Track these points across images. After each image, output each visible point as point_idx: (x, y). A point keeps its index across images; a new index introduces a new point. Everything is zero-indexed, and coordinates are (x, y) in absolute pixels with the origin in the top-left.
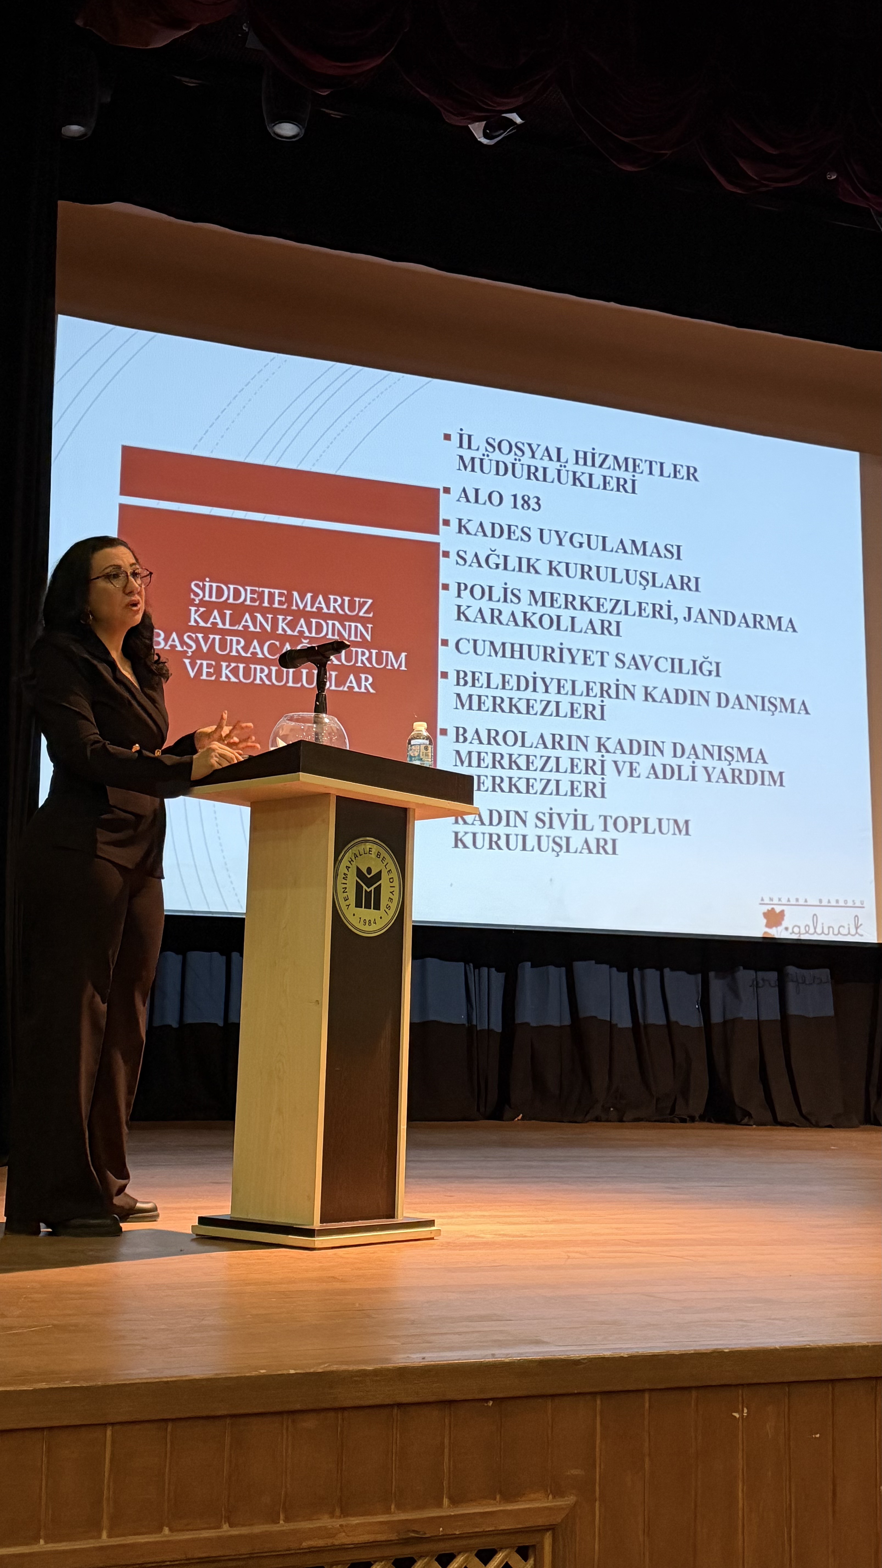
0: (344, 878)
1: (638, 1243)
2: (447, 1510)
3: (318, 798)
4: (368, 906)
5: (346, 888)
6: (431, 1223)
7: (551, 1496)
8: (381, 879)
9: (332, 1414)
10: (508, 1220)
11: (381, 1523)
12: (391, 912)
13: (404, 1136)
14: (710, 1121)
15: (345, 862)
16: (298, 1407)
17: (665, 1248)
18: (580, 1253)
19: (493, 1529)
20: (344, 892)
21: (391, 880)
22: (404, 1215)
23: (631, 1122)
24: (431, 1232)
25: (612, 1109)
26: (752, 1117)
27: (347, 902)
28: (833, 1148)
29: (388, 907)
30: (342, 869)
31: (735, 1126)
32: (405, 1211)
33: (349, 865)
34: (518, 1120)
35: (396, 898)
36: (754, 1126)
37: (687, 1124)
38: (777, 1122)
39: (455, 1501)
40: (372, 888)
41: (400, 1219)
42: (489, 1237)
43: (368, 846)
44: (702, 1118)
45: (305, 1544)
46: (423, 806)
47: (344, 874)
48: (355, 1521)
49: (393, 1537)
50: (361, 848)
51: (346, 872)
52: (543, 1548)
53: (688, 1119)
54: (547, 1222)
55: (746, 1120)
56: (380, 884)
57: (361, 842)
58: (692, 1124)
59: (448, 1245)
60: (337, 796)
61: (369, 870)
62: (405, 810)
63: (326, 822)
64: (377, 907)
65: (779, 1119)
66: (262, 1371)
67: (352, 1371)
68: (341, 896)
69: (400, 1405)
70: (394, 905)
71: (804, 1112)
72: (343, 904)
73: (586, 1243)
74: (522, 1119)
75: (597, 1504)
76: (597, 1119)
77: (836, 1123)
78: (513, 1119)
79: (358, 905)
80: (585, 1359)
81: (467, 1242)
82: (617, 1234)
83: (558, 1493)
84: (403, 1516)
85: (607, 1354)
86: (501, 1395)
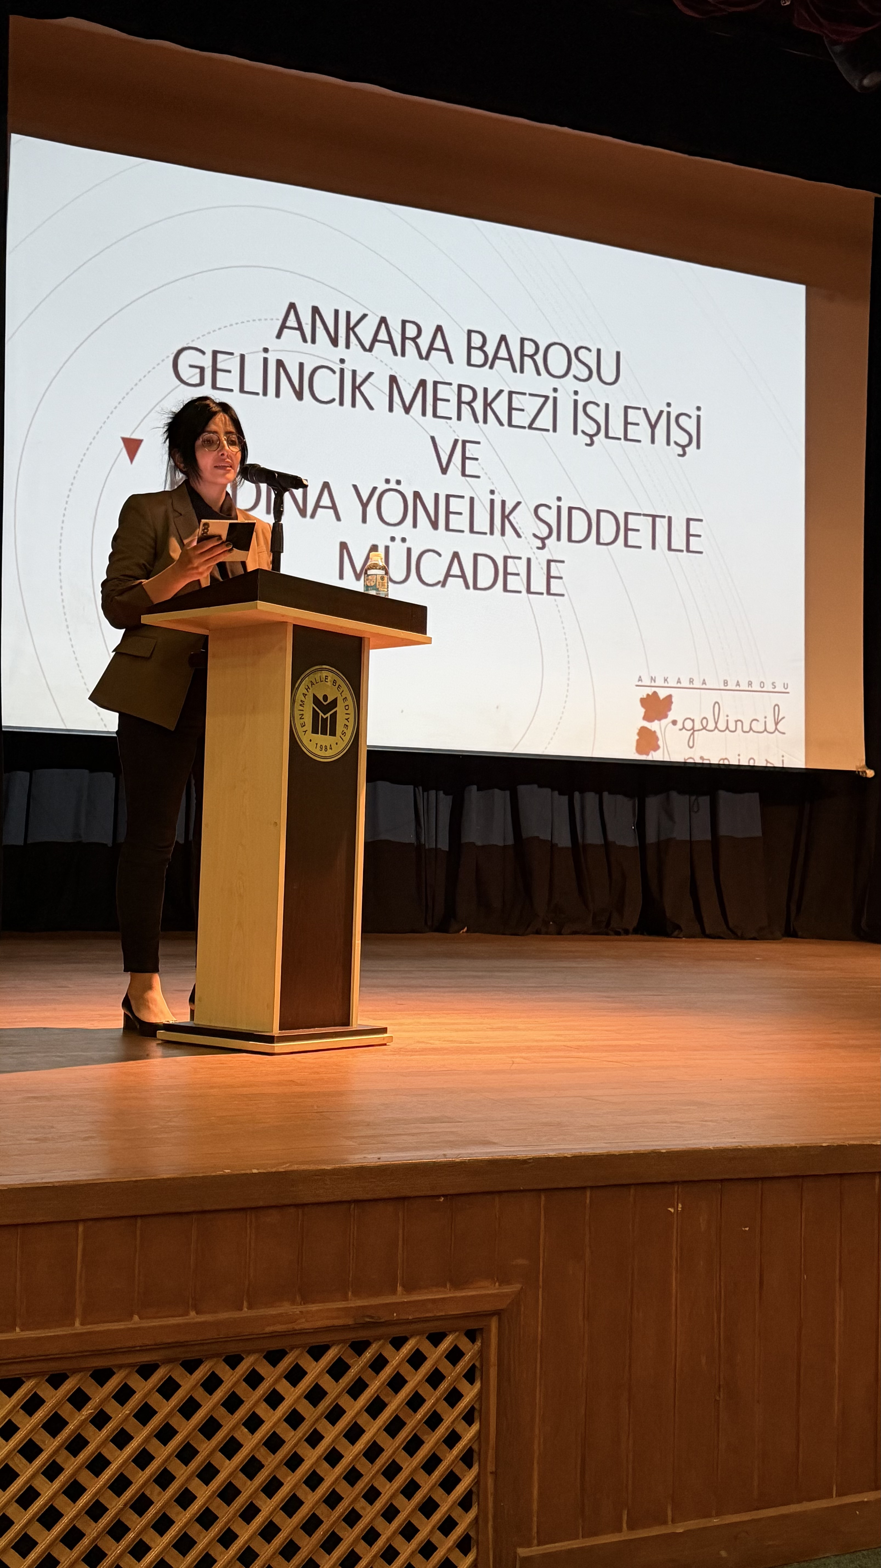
0: (301, 705)
1: (578, 1048)
2: (400, 1297)
3: (276, 626)
4: (324, 732)
5: (303, 715)
6: (384, 1030)
7: (497, 1284)
8: (336, 706)
9: (292, 1210)
10: (456, 1027)
11: (338, 1309)
12: (347, 738)
13: (358, 949)
14: (642, 934)
15: (302, 690)
16: (261, 1204)
17: (604, 1054)
18: (524, 1058)
19: (443, 1314)
20: (300, 719)
21: (347, 708)
22: (359, 1023)
23: (569, 934)
24: (384, 1038)
25: (551, 923)
26: (682, 931)
27: (304, 729)
28: (757, 959)
29: (344, 733)
30: (299, 696)
31: (666, 939)
32: (359, 1020)
33: (306, 692)
34: (463, 932)
35: (351, 724)
36: (684, 939)
37: (622, 937)
38: (705, 935)
39: (408, 1289)
40: (328, 715)
41: (354, 1026)
42: (437, 1044)
43: (324, 674)
44: (636, 931)
45: (269, 1329)
46: (373, 634)
47: (301, 701)
48: (314, 1307)
49: (350, 1322)
50: (317, 676)
51: (303, 699)
52: (489, 1331)
53: (622, 932)
54: (493, 1029)
55: (676, 933)
56: (336, 711)
57: (317, 670)
58: (627, 937)
59: (398, 1051)
60: (294, 625)
61: (325, 697)
62: (360, 639)
63: (283, 649)
64: (333, 733)
65: (707, 932)
66: (227, 1171)
67: (312, 1171)
68: (298, 722)
69: (357, 1202)
70: (349, 732)
71: (731, 925)
72: (300, 730)
73: (528, 1049)
74: (467, 932)
75: (541, 1290)
76: (538, 932)
77: (761, 935)
78: (458, 931)
79: (315, 731)
80: (530, 1159)
81: (418, 1048)
82: (557, 1041)
83: (504, 1281)
84: (359, 1303)
85: (552, 1154)
86: (451, 1192)
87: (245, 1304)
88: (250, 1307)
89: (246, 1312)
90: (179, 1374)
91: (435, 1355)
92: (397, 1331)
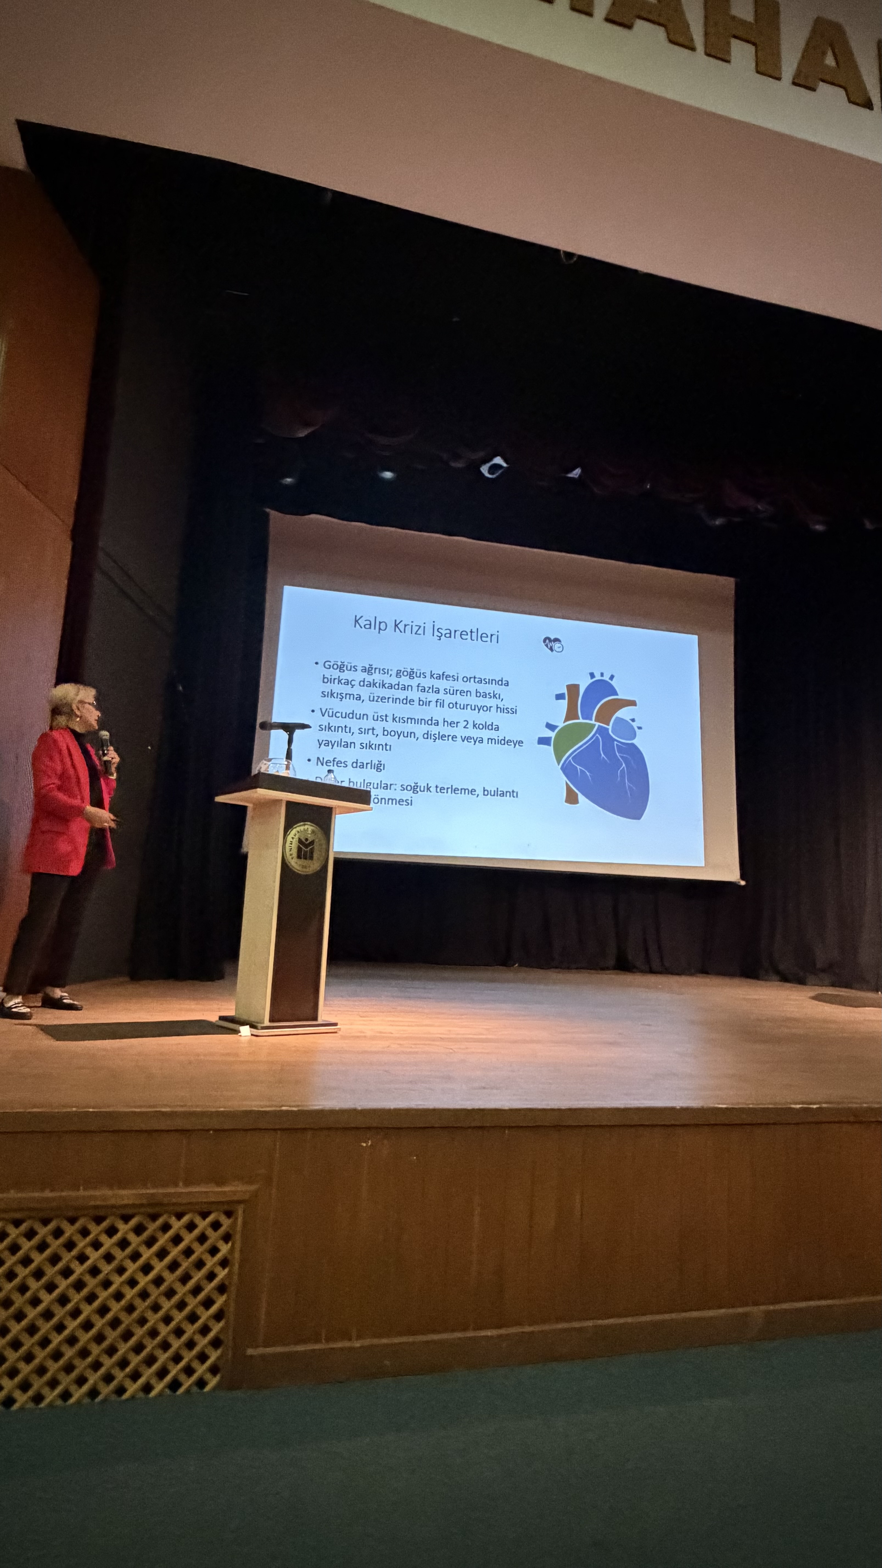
0: (290, 843)
2: (181, 1189)
3: (277, 802)
4: (305, 858)
5: (291, 849)
7: (244, 1184)
8: (314, 843)
11: (138, 1194)
12: (320, 862)
14: (615, 970)
15: (291, 835)
19: (209, 1200)
20: (289, 851)
21: (320, 842)
22: (322, 1019)
25: (563, 963)
26: (638, 969)
27: (292, 857)
29: (318, 859)
30: (289, 838)
32: (324, 1018)
33: (294, 837)
35: (323, 854)
36: (639, 974)
37: (603, 971)
38: (652, 971)
39: (187, 1184)
40: (308, 849)
41: (320, 1021)
43: (306, 827)
44: (612, 969)
46: (338, 806)
47: (290, 841)
48: (122, 1192)
49: (144, 1201)
50: (301, 827)
52: (237, 1212)
53: (605, 969)
55: (635, 970)
56: (314, 845)
57: (301, 824)
58: (608, 971)
59: (344, 1036)
60: (286, 801)
61: (307, 840)
62: (332, 808)
63: (280, 814)
64: (311, 858)
66: (74, 1109)
68: (288, 854)
70: (322, 858)
72: (289, 857)
75: (273, 1189)
76: (555, 968)
79: (299, 857)
83: (250, 1182)
84: (153, 1191)
86: (218, 1128)
87: (81, 1188)
88: (85, 1189)
89: (82, 1193)
90: (38, 1227)
91: (202, 1225)
92: (180, 1209)
